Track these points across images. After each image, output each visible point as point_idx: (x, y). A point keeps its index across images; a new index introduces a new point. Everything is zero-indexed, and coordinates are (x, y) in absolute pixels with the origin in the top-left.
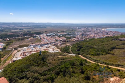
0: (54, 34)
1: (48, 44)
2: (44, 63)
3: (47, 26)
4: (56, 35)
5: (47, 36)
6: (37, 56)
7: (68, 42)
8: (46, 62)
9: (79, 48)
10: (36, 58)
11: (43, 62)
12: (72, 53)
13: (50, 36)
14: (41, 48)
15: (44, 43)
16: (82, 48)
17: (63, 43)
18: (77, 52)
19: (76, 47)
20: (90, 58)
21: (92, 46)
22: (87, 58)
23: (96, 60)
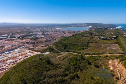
0: (9, 37)
4: (12, 37)
7: (37, 43)
16: (67, 46)
17: (35, 45)
18: (65, 50)
19: (61, 45)
20: (80, 52)
21: (74, 43)
22: (78, 53)
23: (87, 53)
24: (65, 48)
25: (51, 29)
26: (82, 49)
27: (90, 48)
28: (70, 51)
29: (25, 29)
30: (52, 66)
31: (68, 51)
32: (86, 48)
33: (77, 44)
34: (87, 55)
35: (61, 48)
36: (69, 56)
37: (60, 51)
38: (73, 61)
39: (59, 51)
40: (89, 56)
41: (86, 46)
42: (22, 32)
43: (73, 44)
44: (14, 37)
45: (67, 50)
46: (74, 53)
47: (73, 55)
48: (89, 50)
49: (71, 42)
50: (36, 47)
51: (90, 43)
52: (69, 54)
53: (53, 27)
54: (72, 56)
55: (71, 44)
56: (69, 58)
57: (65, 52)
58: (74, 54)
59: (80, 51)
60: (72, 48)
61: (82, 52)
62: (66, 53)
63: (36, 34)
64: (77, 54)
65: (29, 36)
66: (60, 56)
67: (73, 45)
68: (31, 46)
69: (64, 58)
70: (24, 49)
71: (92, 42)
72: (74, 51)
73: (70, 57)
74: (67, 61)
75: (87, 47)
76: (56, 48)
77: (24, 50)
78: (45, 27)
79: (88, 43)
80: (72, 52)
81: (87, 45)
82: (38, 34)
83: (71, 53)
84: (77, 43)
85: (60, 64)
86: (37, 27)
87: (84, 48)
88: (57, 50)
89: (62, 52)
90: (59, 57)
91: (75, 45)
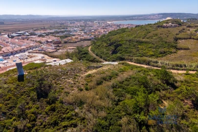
0: (27, 34)
1: (21, 51)
2: (53, 110)
3: (4, 20)
4: (32, 34)
5: (12, 37)
6: (12, 86)
7: (66, 42)
8: (62, 102)
9: (112, 48)
10: (10, 95)
11: (49, 103)
12: (102, 60)
13: (20, 37)
14: (5, 61)
15: (11, 50)
16: (121, 45)
17: (58, 46)
18: (114, 55)
19: (105, 45)
20: (157, 62)
21: (138, 39)
22: (148, 64)
23: (177, 65)
24: (114, 52)
25: (99, 23)
26: (161, 53)
27: (182, 51)
28: (126, 57)
29: (57, 23)
30: (49, 107)
31: (122, 59)
32: (171, 52)
33: (146, 42)
34: (180, 72)
35: (105, 50)
36: (122, 71)
37: (101, 57)
38: (134, 93)
39: (98, 58)
40: (187, 74)
41: (172, 46)
42: (50, 28)
43: (137, 42)
44: (35, 35)
45: (118, 55)
46: (139, 65)
47: (135, 69)
48: (181, 58)
49: (131, 38)
50: (59, 50)
51: (180, 41)
52: (122, 67)
53: (103, 20)
54: (131, 73)
55: (130, 41)
56: (119, 79)
57: (113, 61)
58: (137, 67)
59: (155, 60)
60: (134, 50)
61: (161, 61)
62: (116, 63)
63: (72, 30)
64: (146, 66)
65: (58, 33)
66: (94, 71)
67: (135, 43)
68: (51, 48)
69: (105, 79)
70: (36, 53)
71: (185, 39)
72: (139, 58)
73: (125, 75)
74: (110, 92)
75: (173, 50)
76: (94, 52)
77: (34, 54)
78: (90, 20)
79: (176, 39)
80: (131, 61)
81: (175, 45)
82: (75, 30)
83: (129, 65)
84: (148, 40)
85: (81, 103)
86: (77, 21)
87: (165, 52)
88: (95, 56)
89: (106, 60)
90: (89, 76)
91: (141, 43)
